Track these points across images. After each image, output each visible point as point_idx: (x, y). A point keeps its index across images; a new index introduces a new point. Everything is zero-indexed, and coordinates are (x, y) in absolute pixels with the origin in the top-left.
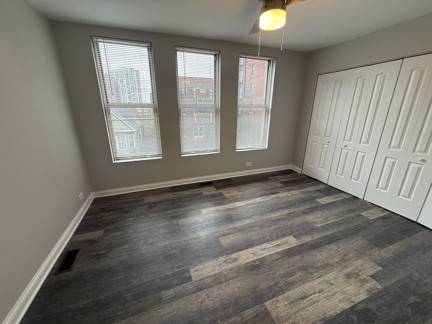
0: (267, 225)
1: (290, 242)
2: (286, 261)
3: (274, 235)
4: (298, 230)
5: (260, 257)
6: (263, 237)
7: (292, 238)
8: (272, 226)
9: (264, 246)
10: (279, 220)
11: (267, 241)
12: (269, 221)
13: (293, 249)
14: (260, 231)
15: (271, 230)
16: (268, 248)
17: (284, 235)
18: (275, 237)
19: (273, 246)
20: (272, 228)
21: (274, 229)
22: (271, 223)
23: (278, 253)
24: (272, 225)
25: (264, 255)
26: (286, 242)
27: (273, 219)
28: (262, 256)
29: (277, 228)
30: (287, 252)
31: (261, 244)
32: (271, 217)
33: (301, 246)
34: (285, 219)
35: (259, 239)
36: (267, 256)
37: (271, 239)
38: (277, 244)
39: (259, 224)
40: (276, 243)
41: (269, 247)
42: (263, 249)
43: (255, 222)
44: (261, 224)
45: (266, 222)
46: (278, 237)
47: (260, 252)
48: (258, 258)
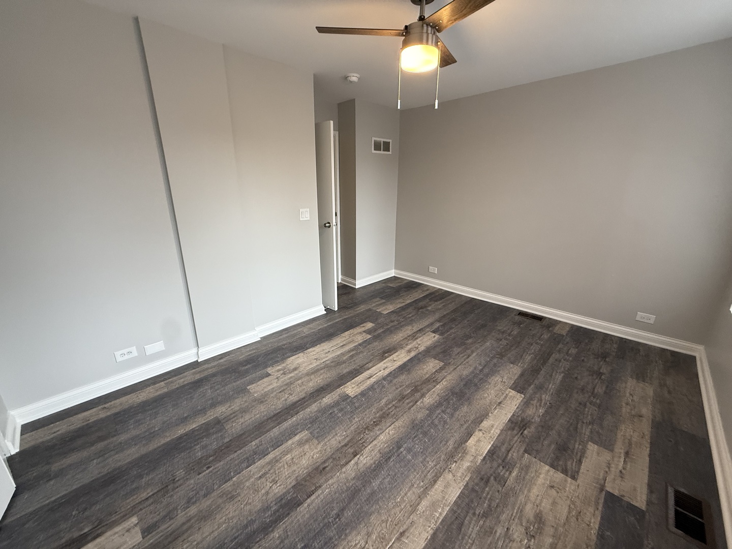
0: (394, 403)
1: (353, 386)
2: (358, 364)
3: (378, 390)
4: (341, 410)
5: (387, 360)
6: (391, 381)
7: (352, 392)
8: (386, 405)
9: (387, 372)
10: (376, 424)
11: (384, 379)
12: (394, 414)
13: (350, 379)
14: (400, 389)
15: (384, 396)
16: (381, 371)
17: (363, 394)
18: (376, 386)
19: (375, 374)
20: (384, 401)
21: (380, 400)
22: (389, 409)
23: (368, 369)
24: (386, 407)
25: (383, 363)
26: (359, 385)
27: (389, 421)
28: (385, 361)
29: (377, 403)
30: (358, 372)
31: (391, 372)
32: (392, 426)
33: (339, 386)
34: (365, 429)
35: (395, 377)
36: (379, 363)
37: (380, 382)
38: (371, 379)
39: (407, 401)
40: (373, 380)
41: (380, 373)
42: (386, 367)
43: (416, 402)
44: (404, 403)
45: (398, 410)
46: (371, 388)
47: (388, 364)
48: (388, 359)
